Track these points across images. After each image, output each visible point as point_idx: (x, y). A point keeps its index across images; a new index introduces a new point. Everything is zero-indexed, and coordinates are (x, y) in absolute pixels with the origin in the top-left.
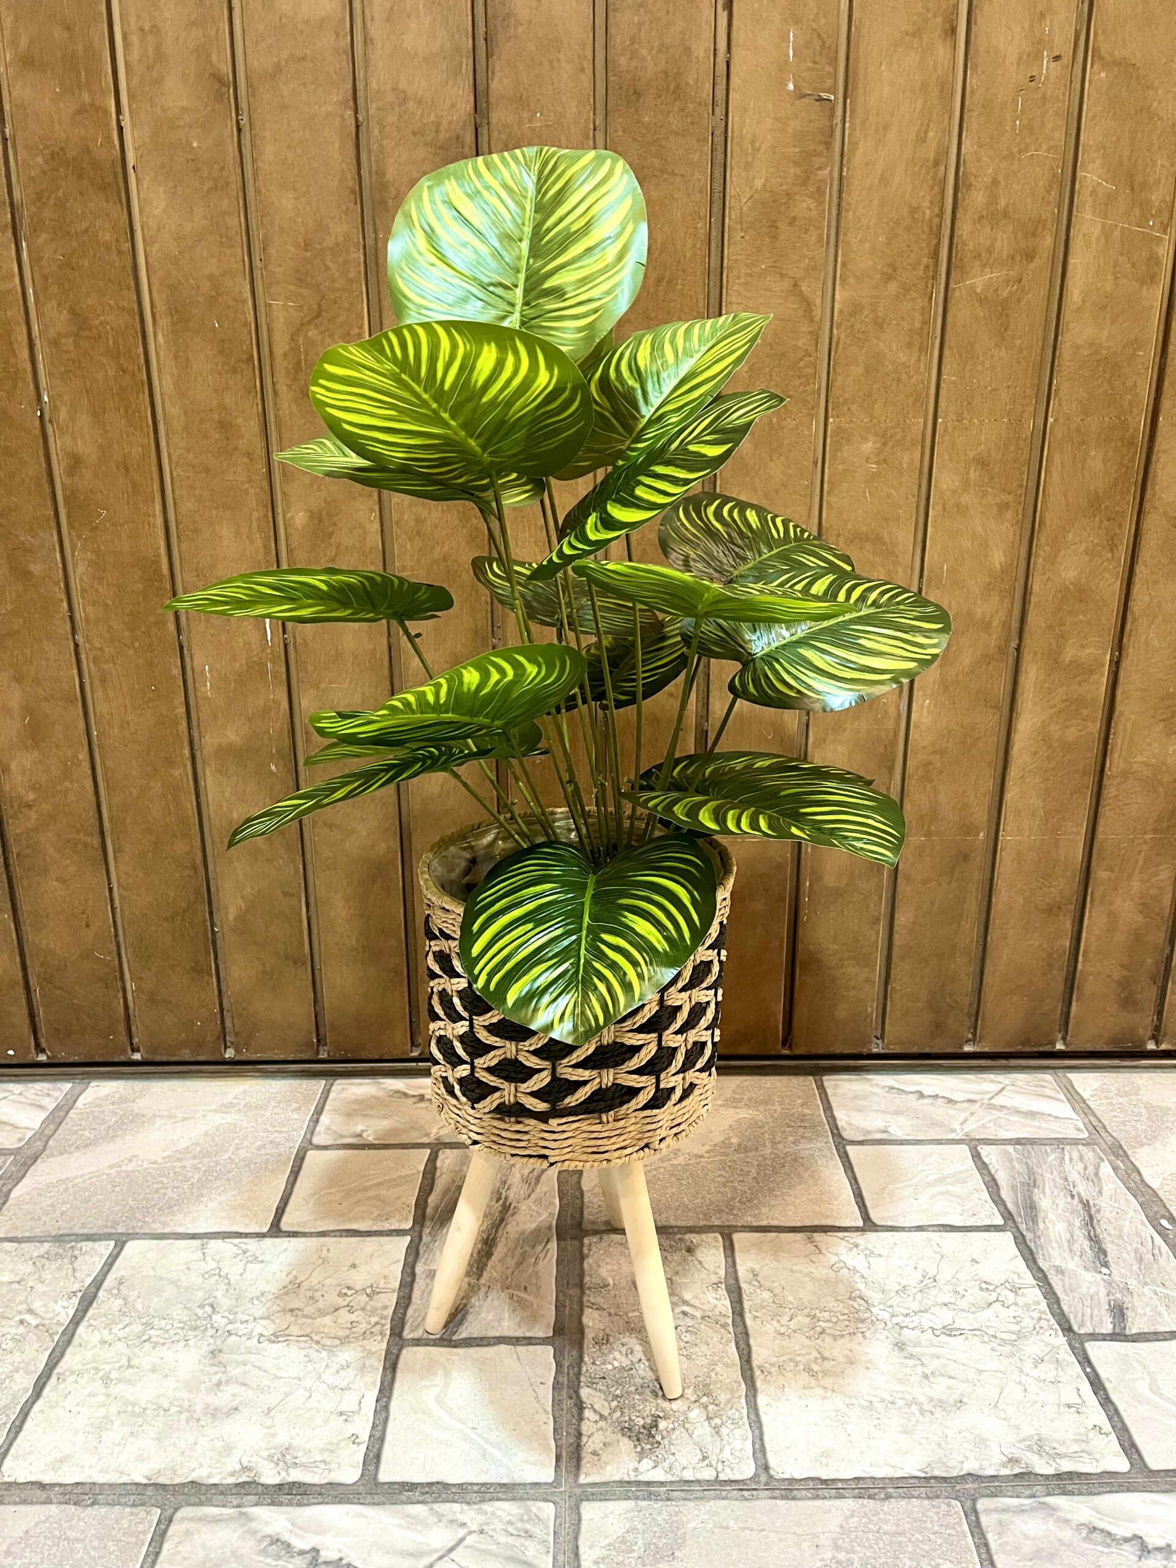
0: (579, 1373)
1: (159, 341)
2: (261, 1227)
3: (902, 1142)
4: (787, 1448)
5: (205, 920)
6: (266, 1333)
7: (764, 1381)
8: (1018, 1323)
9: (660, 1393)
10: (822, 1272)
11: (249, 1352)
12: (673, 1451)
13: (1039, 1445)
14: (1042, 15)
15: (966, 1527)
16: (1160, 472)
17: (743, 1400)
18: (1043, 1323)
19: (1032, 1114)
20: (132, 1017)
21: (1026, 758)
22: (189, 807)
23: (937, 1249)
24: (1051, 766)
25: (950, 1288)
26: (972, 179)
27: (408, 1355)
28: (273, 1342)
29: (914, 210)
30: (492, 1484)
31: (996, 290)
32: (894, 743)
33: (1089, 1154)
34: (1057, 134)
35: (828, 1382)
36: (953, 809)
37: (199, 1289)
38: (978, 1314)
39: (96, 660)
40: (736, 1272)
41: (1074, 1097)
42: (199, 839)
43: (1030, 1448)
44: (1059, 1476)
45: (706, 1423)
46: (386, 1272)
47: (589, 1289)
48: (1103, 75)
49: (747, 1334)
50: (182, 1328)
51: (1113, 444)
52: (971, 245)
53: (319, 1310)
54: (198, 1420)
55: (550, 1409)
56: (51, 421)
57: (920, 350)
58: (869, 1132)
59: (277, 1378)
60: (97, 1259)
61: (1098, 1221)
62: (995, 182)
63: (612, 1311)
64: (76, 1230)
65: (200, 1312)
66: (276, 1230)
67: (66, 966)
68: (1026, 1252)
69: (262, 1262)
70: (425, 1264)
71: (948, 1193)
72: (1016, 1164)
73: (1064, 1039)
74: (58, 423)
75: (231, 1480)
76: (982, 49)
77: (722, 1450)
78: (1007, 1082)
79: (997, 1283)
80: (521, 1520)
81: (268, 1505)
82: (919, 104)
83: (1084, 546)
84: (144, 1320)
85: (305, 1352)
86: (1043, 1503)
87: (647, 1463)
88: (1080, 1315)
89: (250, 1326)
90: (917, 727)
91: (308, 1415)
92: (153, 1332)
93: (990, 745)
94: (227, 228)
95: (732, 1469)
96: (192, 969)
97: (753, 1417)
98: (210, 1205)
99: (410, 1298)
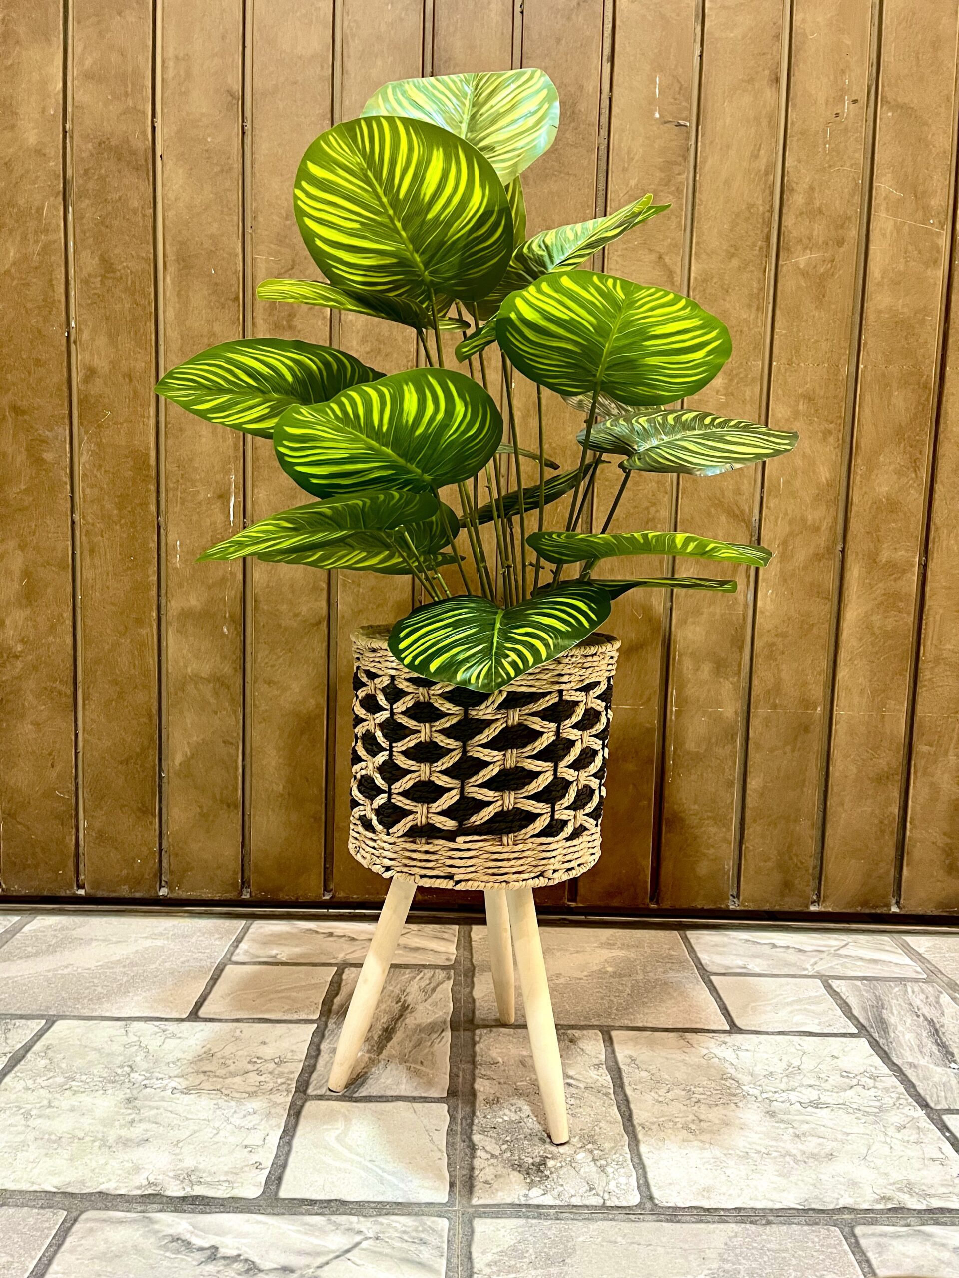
0: (472, 1123)
1: (168, 282)
2: (181, 1014)
3: (760, 976)
4: (670, 1184)
5: (155, 765)
6: (179, 1087)
7: (646, 1134)
8: (879, 1100)
9: (548, 1140)
10: (693, 1059)
11: (163, 1099)
12: (561, 1182)
13: (909, 1187)
14: (843, 72)
15: (846, 1247)
16: (949, 411)
17: (627, 1149)
18: (901, 1101)
19: (875, 962)
20: (81, 854)
21: (854, 642)
22: (152, 662)
23: (799, 1047)
24: (874, 650)
25: (814, 1075)
26: (794, 185)
27: (310, 1107)
28: (186, 1094)
29: (750, 206)
30: (388, 1203)
31: (815, 267)
32: (743, 626)
33: (929, 989)
34: (857, 155)
35: (706, 1137)
36: (794, 685)
37: (120, 1055)
38: (841, 1094)
39: (88, 533)
40: (615, 1057)
41: (909, 951)
42: (156, 691)
43: (900, 1190)
44: (930, 1211)
45: (592, 1163)
46: (294, 1048)
47: (481, 1065)
48: (890, 114)
49: (627, 1101)
50: (101, 1082)
51: (911, 387)
52: (795, 233)
53: (230, 1073)
54: (110, 1147)
55: (444, 1149)
56: (75, 343)
57: (758, 309)
58: (730, 968)
59: (187, 1119)
60: (28, 1032)
61: (943, 1033)
62: (812, 188)
63: (502, 1081)
64: (12, 1012)
65: (119, 1071)
66: (194, 1016)
67: (29, 803)
68: (881, 1053)
69: (180, 1038)
70: (329, 1043)
71: (805, 1010)
72: (864, 993)
73: (897, 903)
74: (80, 342)
75: (139, 1192)
76: (799, 94)
77: (608, 1184)
78: (849, 940)
79: (857, 1073)
80: (416, 1230)
81: (172, 1211)
82: (753, 130)
83: (892, 467)
84: (67, 1075)
85: (215, 1102)
86: (919, 1231)
87: (536, 1192)
88: (935, 1096)
89: (165, 1082)
90: (762, 612)
91: (215, 1146)
92: (74, 1083)
93: (823, 630)
94: (228, 201)
95: (618, 1198)
96: (139, 809)
97: (636, 1160)
98: (136, 998)
99: (314, 1066)
